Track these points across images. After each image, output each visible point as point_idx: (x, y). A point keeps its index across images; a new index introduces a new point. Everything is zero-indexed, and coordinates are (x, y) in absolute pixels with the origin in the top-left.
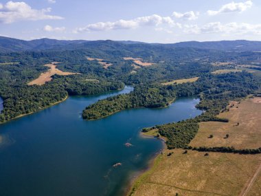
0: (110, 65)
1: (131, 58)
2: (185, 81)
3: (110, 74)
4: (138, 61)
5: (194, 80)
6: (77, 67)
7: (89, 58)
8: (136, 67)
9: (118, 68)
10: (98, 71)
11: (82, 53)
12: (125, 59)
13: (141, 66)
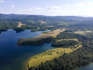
0: (35, 23)
1: (41, 21)
2: (51, 26)
3: (35, 25)
4: (42, 22)
5: (53, 26)
6: (26, 23)
7: (29, 21)
8: (41, 23)
9: (37, 24)
10: (32, 24)
11: (27, 19)
12: (39, 21)
13: (43, 23)
